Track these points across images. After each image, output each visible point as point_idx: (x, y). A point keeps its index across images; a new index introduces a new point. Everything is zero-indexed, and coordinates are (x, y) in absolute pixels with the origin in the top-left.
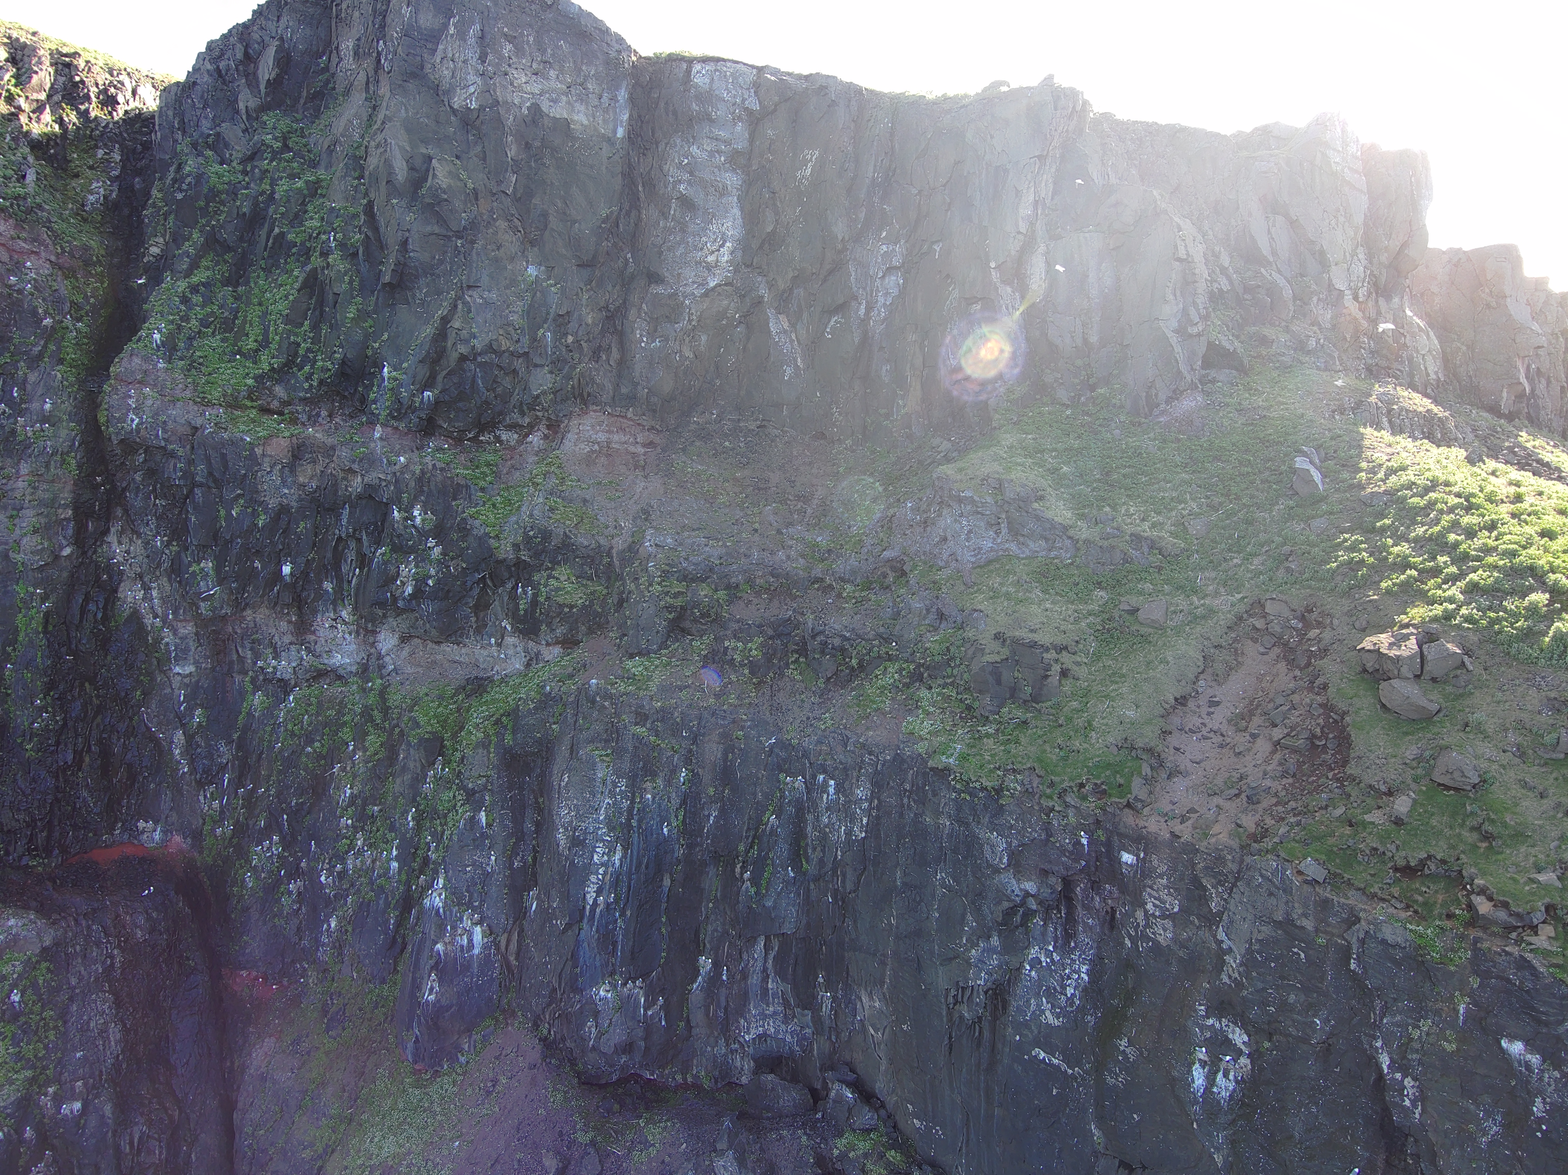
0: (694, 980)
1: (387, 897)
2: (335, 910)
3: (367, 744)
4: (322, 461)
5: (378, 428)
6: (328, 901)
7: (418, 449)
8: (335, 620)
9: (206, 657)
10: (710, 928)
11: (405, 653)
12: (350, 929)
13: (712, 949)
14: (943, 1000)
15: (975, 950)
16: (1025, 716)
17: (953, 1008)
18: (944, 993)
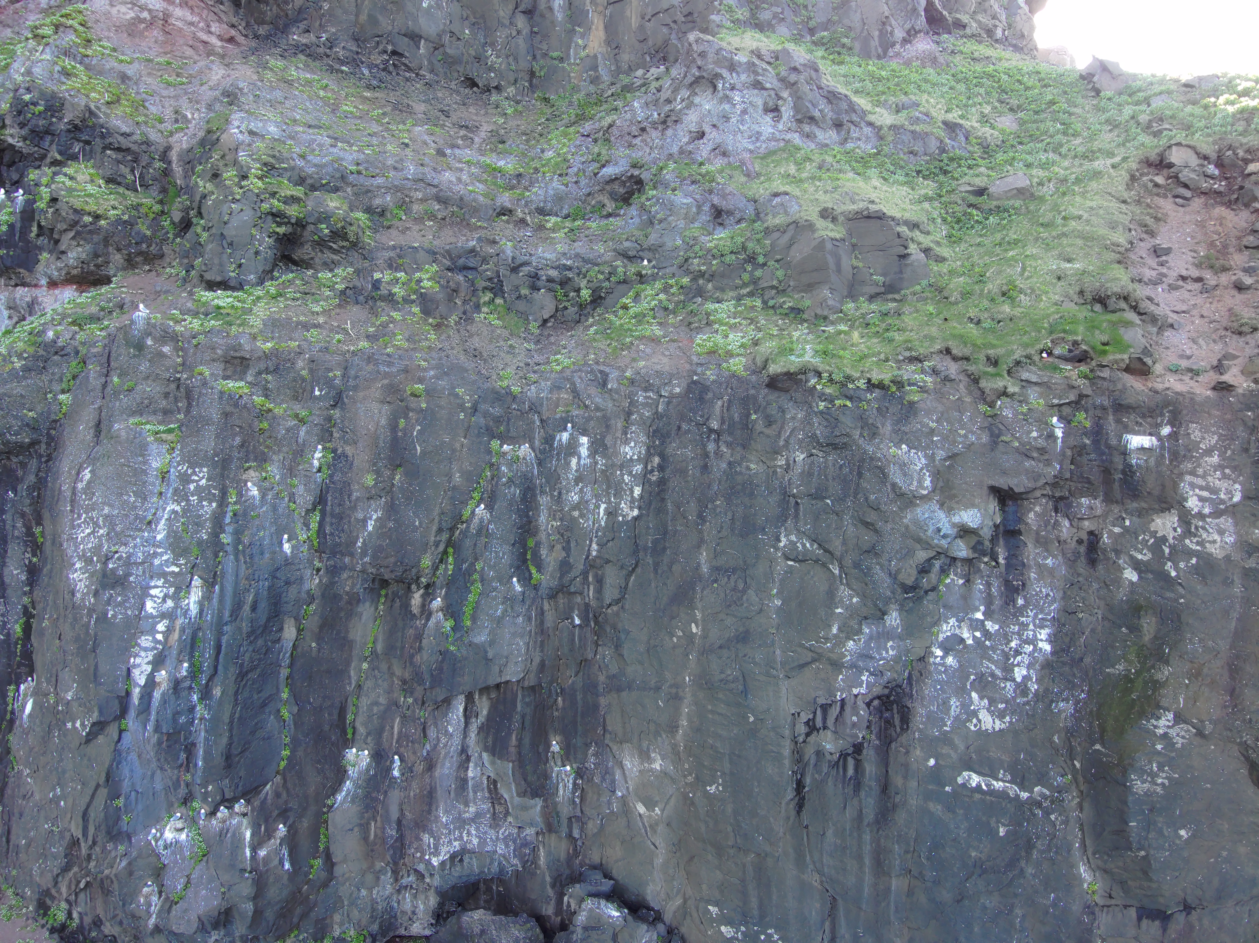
0: (337, 789)
10: (365, 702)
13: (368, 734)
14: (787, 733)
15: (854, 640)
16: (884, 308)
17: (804, 742)
18: (789, 720)
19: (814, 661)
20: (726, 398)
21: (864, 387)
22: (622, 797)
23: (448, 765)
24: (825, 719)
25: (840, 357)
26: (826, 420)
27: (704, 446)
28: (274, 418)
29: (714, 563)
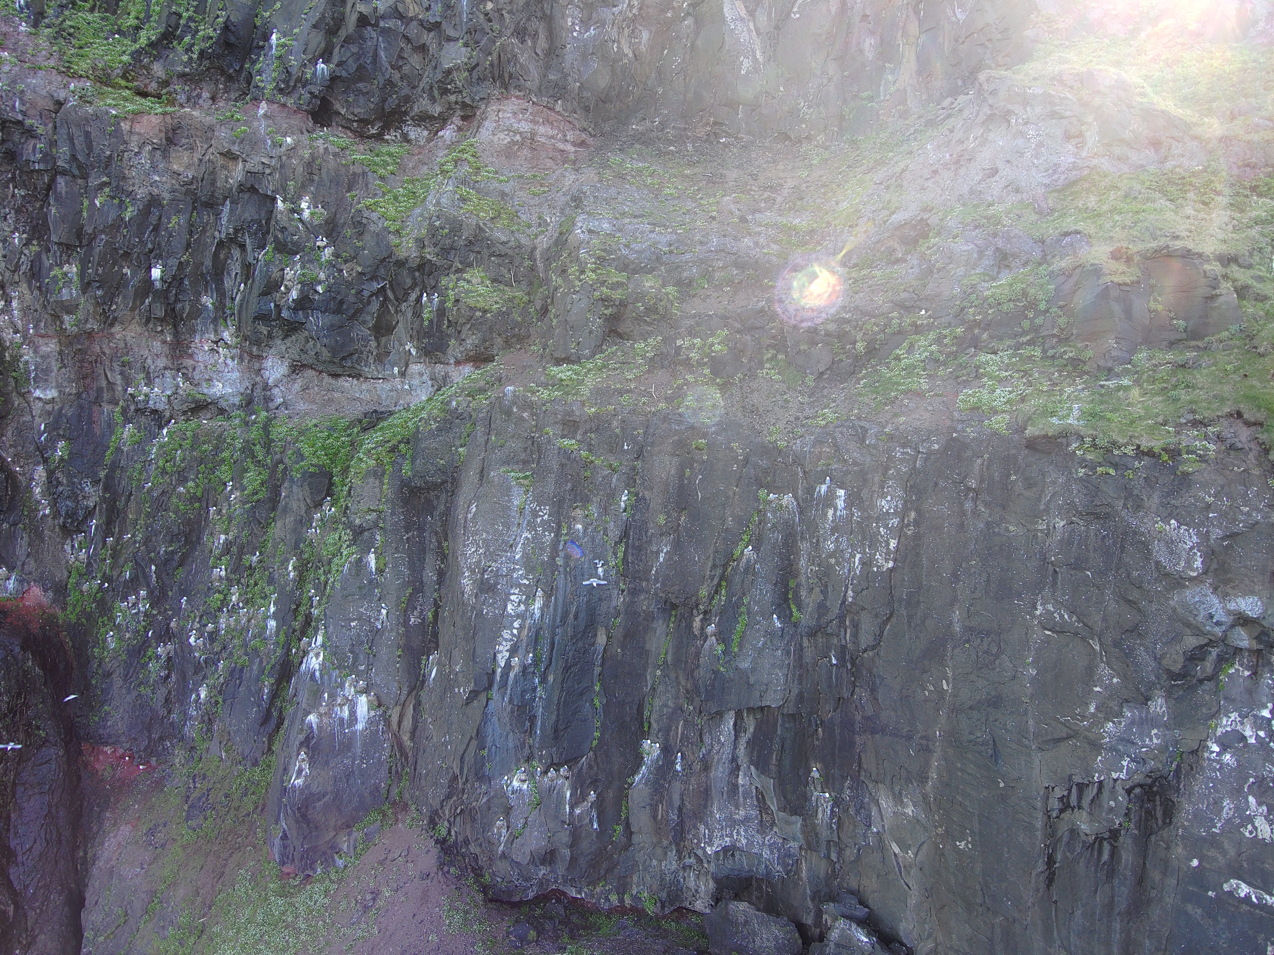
0: (635, 772)
1: (261, 662)
2: (205, 677)
3: (245, 481)
4: (200, 147)
5: (264, 104)
6: (198, 668)
7: (309, 132)
8: (216, 343)
9: (70, 381)
10: (657, 703)
11: (297, 387)
12: (220, 700)
13: (659, 730)
14: (1039, 805)
15: (1114, 722)
16: (1180, 359)
17: (1057, 817)
18: (1042, 793)
19: (1069, 737)
20: (986, 456)
21: (1131, 453)
22: (878, 833)
23: (721, 769)
24: (1080, 798)
25: (1109, 420)
26: (1086, 487)
27: (961, 505)
28: (595, 468)
29: (967, 623)
